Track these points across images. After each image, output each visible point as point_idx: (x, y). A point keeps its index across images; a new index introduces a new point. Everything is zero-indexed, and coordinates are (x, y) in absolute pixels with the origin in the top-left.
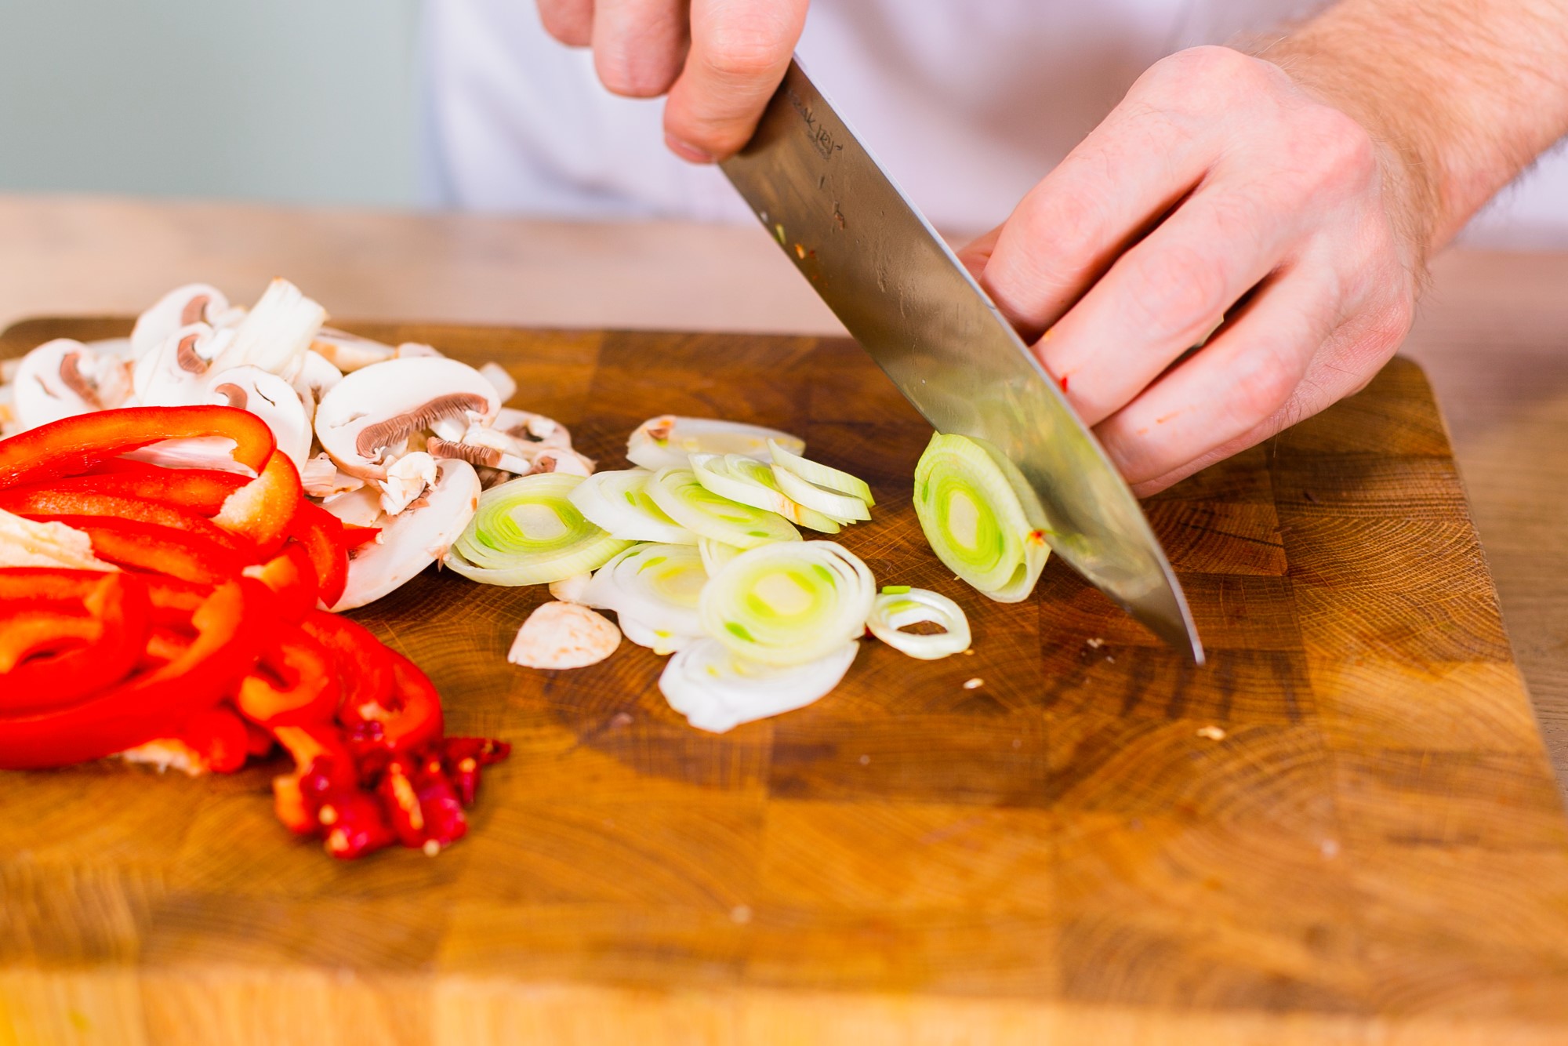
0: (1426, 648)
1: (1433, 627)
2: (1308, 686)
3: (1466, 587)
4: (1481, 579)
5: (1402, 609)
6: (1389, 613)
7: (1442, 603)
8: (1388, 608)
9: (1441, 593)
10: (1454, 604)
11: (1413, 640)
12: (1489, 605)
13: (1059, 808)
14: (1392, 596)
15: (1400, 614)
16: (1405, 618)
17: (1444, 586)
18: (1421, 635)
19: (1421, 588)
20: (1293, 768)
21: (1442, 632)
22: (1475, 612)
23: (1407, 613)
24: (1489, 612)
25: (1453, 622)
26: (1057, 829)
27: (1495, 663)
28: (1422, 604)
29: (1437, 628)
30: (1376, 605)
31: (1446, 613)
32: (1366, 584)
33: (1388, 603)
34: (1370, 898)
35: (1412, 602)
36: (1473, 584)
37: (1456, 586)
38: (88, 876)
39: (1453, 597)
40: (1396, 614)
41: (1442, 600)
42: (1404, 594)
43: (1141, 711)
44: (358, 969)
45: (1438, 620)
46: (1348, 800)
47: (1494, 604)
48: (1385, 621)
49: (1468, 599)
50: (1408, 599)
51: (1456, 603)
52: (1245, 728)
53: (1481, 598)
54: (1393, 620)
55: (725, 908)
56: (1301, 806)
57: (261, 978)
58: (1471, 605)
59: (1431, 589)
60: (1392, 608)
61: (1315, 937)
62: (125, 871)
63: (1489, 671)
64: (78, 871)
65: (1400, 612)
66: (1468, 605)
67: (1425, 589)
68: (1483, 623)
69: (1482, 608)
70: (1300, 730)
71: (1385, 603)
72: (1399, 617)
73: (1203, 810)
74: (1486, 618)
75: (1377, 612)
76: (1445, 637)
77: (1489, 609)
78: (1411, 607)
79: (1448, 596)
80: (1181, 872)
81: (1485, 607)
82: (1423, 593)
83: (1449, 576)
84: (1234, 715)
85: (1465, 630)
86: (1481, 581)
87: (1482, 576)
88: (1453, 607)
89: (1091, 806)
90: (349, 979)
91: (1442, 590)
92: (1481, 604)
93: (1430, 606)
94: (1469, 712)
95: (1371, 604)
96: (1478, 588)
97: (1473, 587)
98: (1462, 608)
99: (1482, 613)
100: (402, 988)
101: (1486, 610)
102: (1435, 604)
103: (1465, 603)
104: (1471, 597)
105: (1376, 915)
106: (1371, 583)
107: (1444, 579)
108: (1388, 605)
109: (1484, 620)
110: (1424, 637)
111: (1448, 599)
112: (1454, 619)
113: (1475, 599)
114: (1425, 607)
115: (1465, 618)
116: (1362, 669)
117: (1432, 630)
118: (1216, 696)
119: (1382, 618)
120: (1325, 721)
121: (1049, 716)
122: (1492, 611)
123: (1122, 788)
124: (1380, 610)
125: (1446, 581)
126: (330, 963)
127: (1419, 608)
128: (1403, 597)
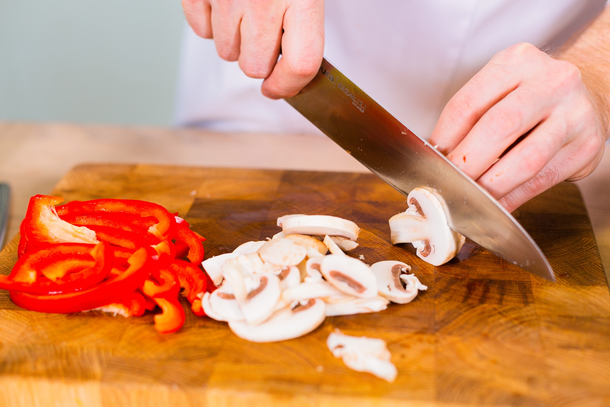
0: (575, 281)
1: (578, 273)
2: (531, 293)
3: (591, 260)
4: (596, 257)
5: (567, 267)
6: (562, 269)
7: (582, 265)
8: (562, 267)
9: (581, 262)
10: (586, 266)
11: (571, 278)
12: (599, 266)
13: (438, 334)
14: (563, 263)
15: (566, 269)
16: (568, 270)
17: (583, 260)
18: (574, 276)
19: (574, 260)
21: (581, 275)
22: (594, 268)
23: (569, 269)
24: (599, 269)
26: (437, 342)
27: (601, 286)
28: (574, 265)
29: (580, 274)
30: (558, 266)
31: (583, 269)
32: (554, 258)
33: (562, 265)
34: (551, 367)
35: (571, 265)
36: (593, 259)
37: (587, 260)
38: (85, 351)
39: (586, 263)
40: (564, 269)
41: (582, 264)
42: (568, 262)
43: (470, 301)
44: (179, 385)
45: (580, 271)
46: (545, 333)
47: (601, 266)
48: (561, 271)
49: (591, 264)
50: (569, 264)
51: (587, 265)
52: (508, 307)
53: (596, 264)
54: (563, 271)
55: (314, 366)
56: (527, 334)
57: (144, 388)
58: (592, 266)
59: (578, 260)
60: (563, 267)
61: (531, 381)
62: (99, 350)
63: (598, 289)
64: (82, 349)
66: (591, 266)
67: (576, 261)
68: (596, 273)
69: (596, 267)
70: (528, 308)
73: (491, 335)
74: (598, 271)
75: (558, 268)
76: (582, 277)
77: (599, 268)
78: (570, 266)
80: (482, 357)
81: (598, 267)
82: (575, 262)
83: (585, 256)
84: (504, 303)
85: (590, 275)
86: (596, 258)
87: (597, 256)
88: (586, 267)
89: (450, 334)
90: (176, 388)
91: (582, 261)
92: (596, 266)
93: (577, 266)
94: (590, 303)
95: (556, 265)
96: (595, 260)
97: (593, 260)
98: (589, 267)
99: (596, 269)
100: (195, 392)
101: (598, 268)
102: (579, 266)
103: (590, 265)
104: (592, 263)
105: (554, 373)
106: (556, 258)
107: (583, 257)
108: (562, 266)
110: (575, 277)
111: (584, 264)
112: (586, 271)
113: (594, 264)
114: (576, 267)
115: (590, 271)
116: (551, 287)
117: (578, 275)
118: (498, 296)
119: (560, 270)
120: (537, 306)
121: (436, 302)
122: (600, 268)
123: (462, 328)
124: (559, 267)
125: (583, 258)
126: (169, 383)
127: (573, 267)
128: (568, 263)
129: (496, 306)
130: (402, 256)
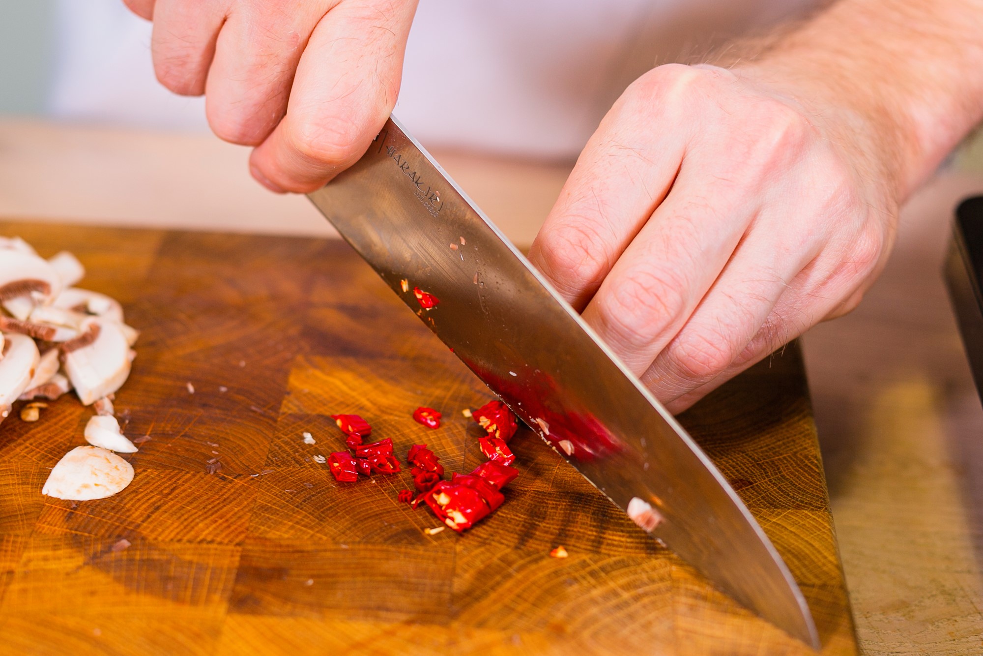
1: (767, 479)
3: (796, 448)
4: (807, 441)
5: (744, 465)
6: (734, 468)
7: (776, 460)
8: (734, 464)
9: (776, 452)
10: (785, 462)
11: (751, 489)
12: (812, 463)
13: (455, 625)
14: (738, 454)
15: (742, 469)
16: (746, 472)
17: (779, 446)
18: (757, 485)
19: (761, 448)
20: (646, 594)
21: (774, 484)
22: (800, 468)
23: (748, 468)
24: (812, 468)
25: (783, 476)
26: (452, 643)
27: (812, 510)
28: (761, 461)
29: (770, 481)
30: (725, 461)
31: (779, 469)
32: (720, 443)
33: (735, 460)
35: (753, 459)
36: (801, 445)
37: (788, 447)
39: (785, 455)
40: (739, 468)
41: (777, 458)
42: (747, 453)
43: (532, 544)
45: (771, 474)
46: (684, 622)
47: (816, 462)
48: (731, 474)
49: (797, 457)
50: (750, 457)
51: (787, 460)
52: (612, 560)
53: (806, 457)
54: (737, 473)
56: (647, 626)
58: (799, 462)
59: (769, 449)
60: (737, 464)
63: (807, 516)
65: (743, 467)
66: (796, 463)
67: (764, 449)
68: (806, 478)
69: (806, 465)
70: (654, 562)
71: (732, 460)
72: (742, 471)
73: (569, 629)
74: (809, 474)
75: (725, 466)
76: (776, 488)
77: (811, 466)
78: (751, 463)
79: (781, 454)
81: (809, 464)
82: (762, 452)
83: (784, 439)
84: (604, 549)
85: (791, 483)
86: (808, 443)
87: (809, 439)
88: (784, 464)
89: (481, 625)
91: (777, 450)
92: (806, 462)
93: (767, 462)
95: (721, 460)
96: (806, 448)
97: (801, 448)
98: (791, 464)
99: (806, 469)
101: (809, 466)
102: (771, 461)
103: (794, 461)
104: (798, 455)
106: (723, 443)
107: (779, 441)
108: (734, 461)
109: (807, 475)
110: (759, 488)
111: (781, 457)
112: (784, 473)
113: (802, 457)
114: (763, 463)
115: (792, 473)
117: (766, 482)
118: (592, 533)
119: (729, 472)
121: (459, 548)
122: (814, 468)
123: (509, 609)
124: (727, 465)
125: (781, 443)
127: (758, 464)
128: (747, 455)
129: (586, 557)
130: (397, 436)
